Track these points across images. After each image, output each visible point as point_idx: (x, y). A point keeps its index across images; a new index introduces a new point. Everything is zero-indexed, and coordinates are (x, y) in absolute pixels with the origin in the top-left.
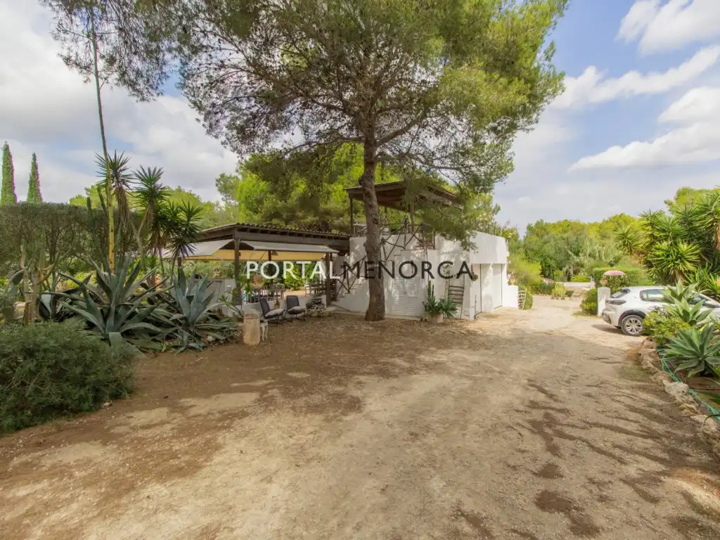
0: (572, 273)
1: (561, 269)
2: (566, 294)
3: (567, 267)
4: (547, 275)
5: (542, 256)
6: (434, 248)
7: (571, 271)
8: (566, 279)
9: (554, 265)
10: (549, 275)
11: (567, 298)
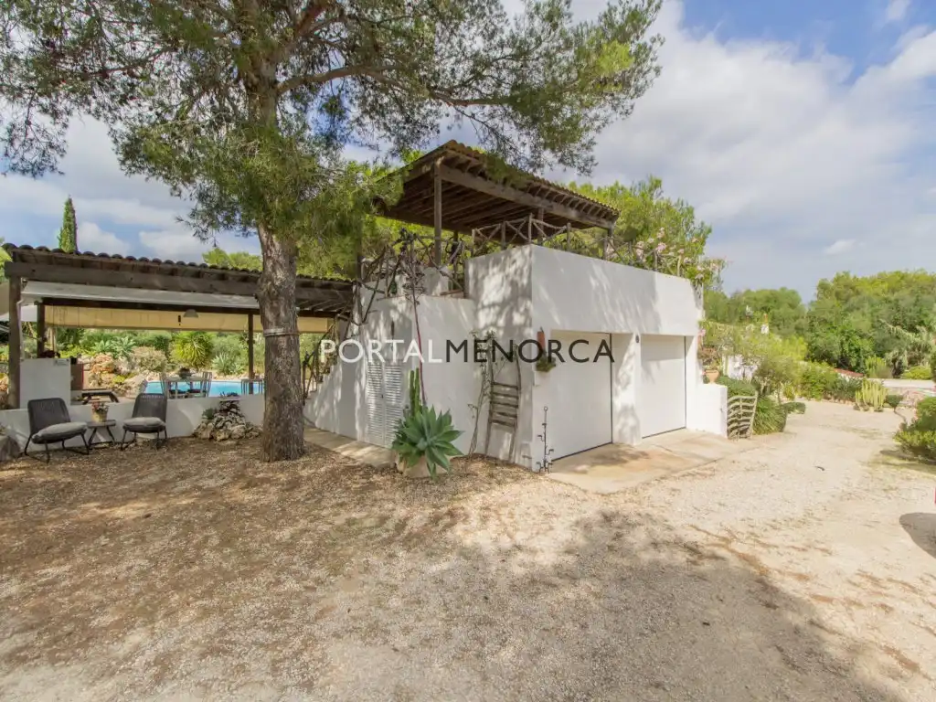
0: (905, 362)
1: (881, 355)
2: (886, 402)
3: (896, 351)
4: (854, 365)
5: (843, 332)
6: (466, 296)
7: (905, 359)
8: (890, 371)
9: (867, 348)
10: (858, 364)
11: (889, 410)
